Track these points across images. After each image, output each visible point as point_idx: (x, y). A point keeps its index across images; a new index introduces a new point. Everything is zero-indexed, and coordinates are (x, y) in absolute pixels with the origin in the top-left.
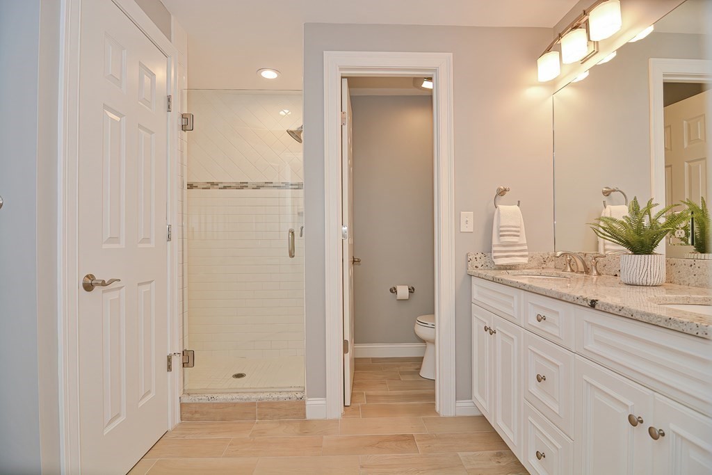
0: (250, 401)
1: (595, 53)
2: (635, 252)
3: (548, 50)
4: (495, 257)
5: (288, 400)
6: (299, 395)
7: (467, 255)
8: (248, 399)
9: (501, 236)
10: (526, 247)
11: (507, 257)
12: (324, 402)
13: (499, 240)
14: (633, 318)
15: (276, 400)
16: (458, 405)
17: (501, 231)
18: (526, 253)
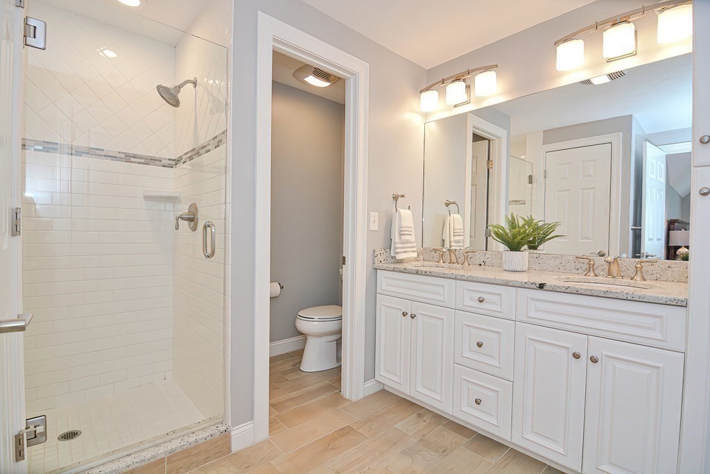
0: (156, 459)
1: (467, 103)
2: (512, 249)
3: (427, 89)
4: (397, 253)
5: (210, 438)
6: (222, 428)
7: (374, 251)
8: (153, 457)
9: (402, 235)
10: (415, 245)
11: (405, 252)
12: (252, 426)
13: (400, 238)
14: (578, 293)
15: (193, 445)
16: (366, 386)
17: (403, 231)
18: (415, 249)
